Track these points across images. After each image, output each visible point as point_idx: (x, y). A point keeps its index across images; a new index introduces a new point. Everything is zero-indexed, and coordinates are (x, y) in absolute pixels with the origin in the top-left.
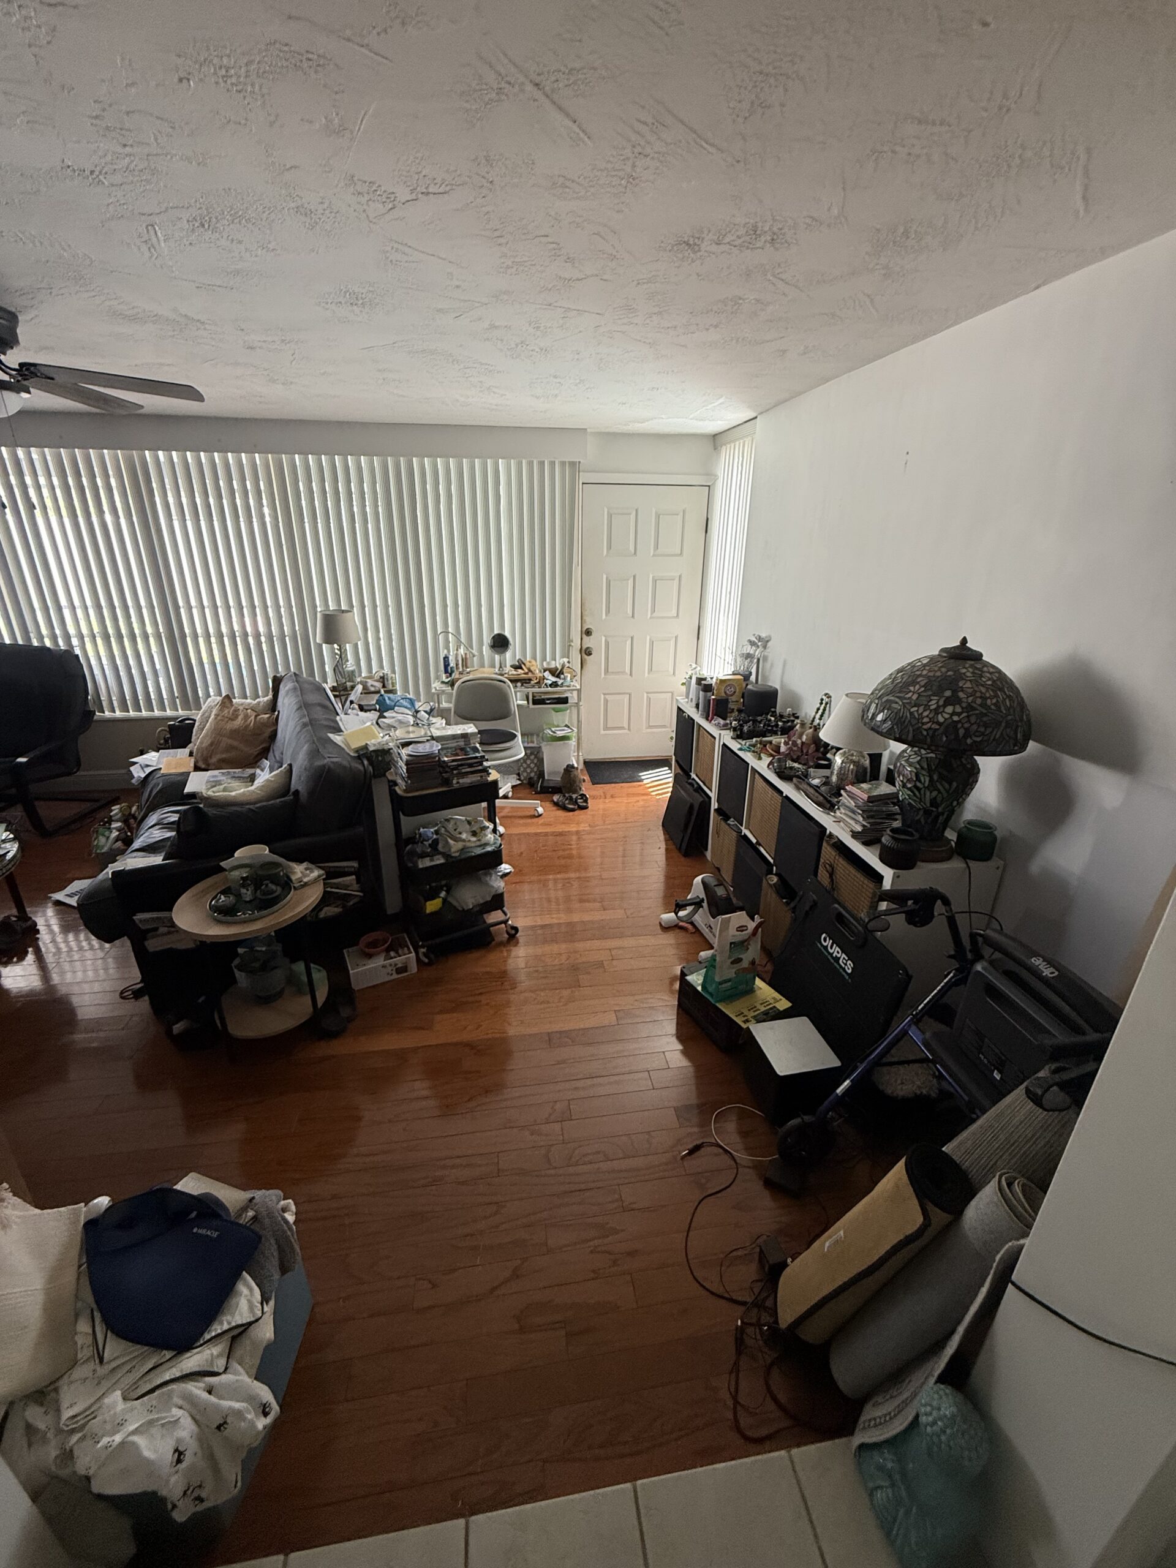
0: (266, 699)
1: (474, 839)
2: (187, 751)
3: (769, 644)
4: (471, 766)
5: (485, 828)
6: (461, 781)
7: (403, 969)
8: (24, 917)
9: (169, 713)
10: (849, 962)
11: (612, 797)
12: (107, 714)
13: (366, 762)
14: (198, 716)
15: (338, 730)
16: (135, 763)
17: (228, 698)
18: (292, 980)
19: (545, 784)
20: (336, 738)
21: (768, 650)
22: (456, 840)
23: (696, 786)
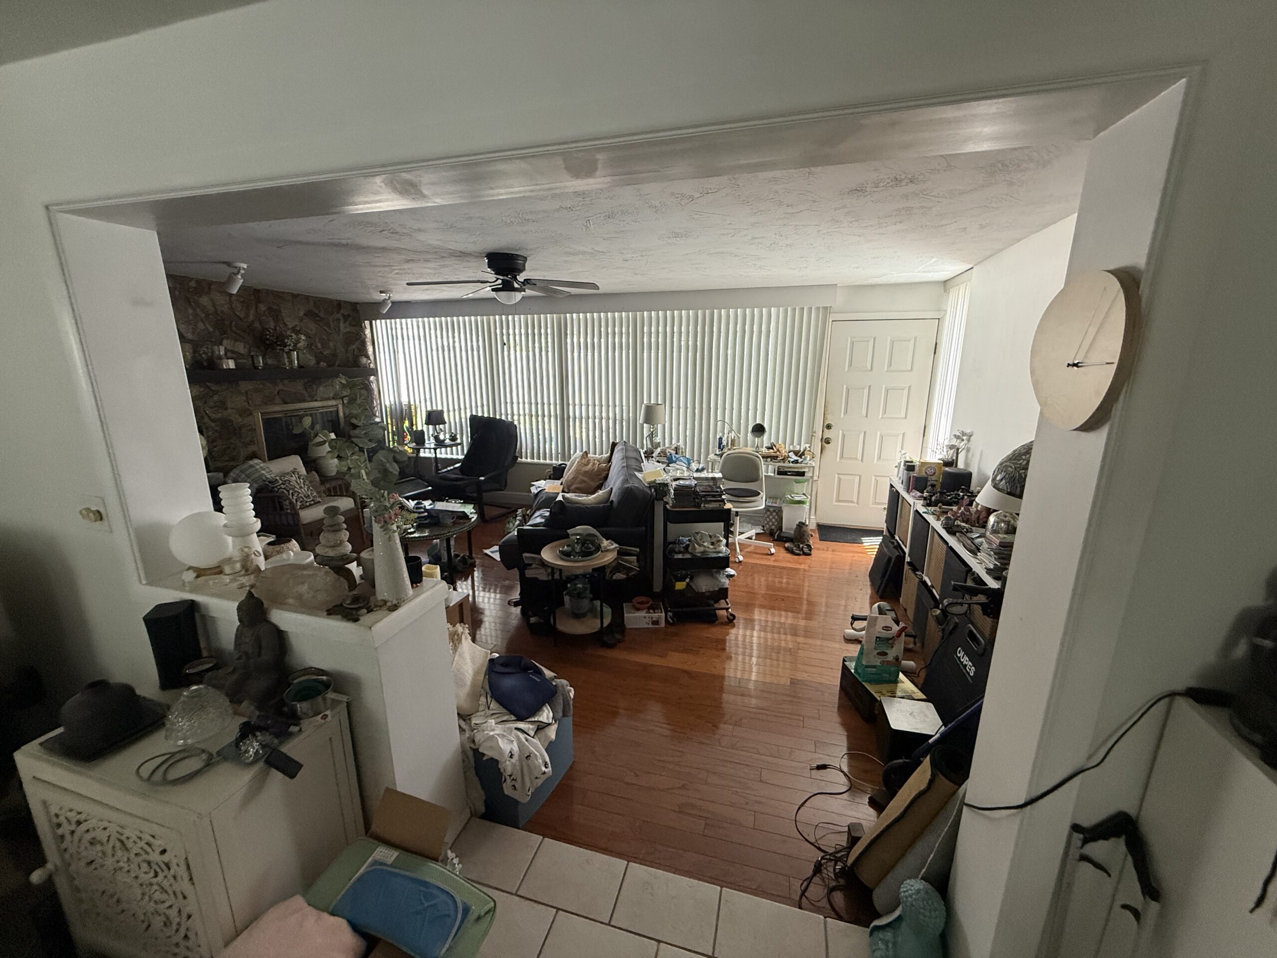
0: (606, 455)
1: (712, 547)
2: (560, 482)
3: (972, 438)
4: (714, 496)
5: (720, 541)
6: (706, 505)
7: (656, 623)
8: (471, 557)
9: (554, 462)
10: (973, 668)
11: (833, 551)
12: (524, 460)
13: (653, 490)
14: (568, 463)
15: (641, 471)
16: (533, 485)
17: (586, 453)
18: (592, 610)
19: (782, 535)
20: (639, 475)
21: (970, 443)
22: (700, 545)
23: (896, 544)
